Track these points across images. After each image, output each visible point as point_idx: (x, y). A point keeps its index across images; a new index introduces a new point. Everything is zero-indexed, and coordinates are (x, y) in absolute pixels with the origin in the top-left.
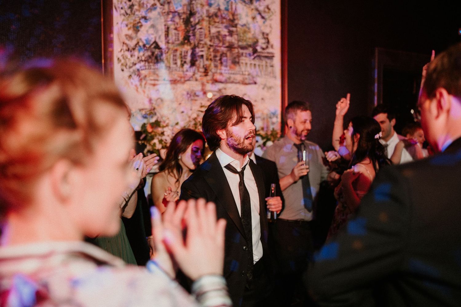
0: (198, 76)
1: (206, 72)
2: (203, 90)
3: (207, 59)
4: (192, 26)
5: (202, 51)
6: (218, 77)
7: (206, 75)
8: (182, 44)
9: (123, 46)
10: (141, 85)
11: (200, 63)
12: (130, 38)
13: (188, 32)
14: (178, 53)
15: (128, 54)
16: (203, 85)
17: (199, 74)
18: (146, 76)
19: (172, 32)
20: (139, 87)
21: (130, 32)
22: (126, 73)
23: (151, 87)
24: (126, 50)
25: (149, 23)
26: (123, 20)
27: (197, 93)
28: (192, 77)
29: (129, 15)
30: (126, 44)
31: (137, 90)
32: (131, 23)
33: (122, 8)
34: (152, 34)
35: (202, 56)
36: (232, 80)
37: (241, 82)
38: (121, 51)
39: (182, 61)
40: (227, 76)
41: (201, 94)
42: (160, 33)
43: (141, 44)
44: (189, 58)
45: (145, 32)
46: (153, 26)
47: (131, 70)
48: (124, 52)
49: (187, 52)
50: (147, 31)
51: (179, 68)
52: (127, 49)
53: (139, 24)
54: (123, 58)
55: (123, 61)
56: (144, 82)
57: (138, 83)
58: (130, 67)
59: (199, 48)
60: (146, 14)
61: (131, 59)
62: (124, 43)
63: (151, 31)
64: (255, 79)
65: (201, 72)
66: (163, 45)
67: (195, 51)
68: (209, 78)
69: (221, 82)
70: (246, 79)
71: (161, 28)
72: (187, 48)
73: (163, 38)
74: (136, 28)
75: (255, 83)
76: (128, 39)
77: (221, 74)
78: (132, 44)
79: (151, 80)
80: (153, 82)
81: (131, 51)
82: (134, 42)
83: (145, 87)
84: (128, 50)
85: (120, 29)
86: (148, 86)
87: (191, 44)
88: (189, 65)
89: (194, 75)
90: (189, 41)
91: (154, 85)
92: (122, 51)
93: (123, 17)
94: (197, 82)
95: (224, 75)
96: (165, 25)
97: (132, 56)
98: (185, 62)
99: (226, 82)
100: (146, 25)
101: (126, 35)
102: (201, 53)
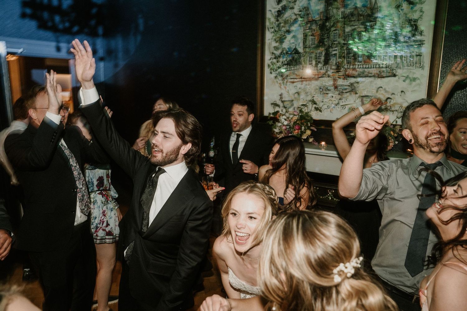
0: (330, 73)
1: (338, 69)
2: (334, 85)
3: (340, 57)
4: (327, 30)
5: (336, 50)
6: (350, 72)
7: (338, 72)
8: (317, 47)
9: (272, 55)
10: (283, 83)
11: (333, 61)
12: (276, 48)
13: (323, 35)
14: (313, 55)
15: (275, 61)
16: (335, 80)
17: (332, 71)
18: (287, 76)
19: (310, 38)
20: (282, 84)
21: (277, 45)
22: (274, 75)
23: (291, 84)
24: (274, 58)
25: (292, 35)
26: (273, 36)
27: (329, 88)
28: (325, 74)
29: (277, 31)
30: (274, 53)
31: (281, 87)
32: (278, 37)
33: (272, 28)
34: (293, 43)
35: (335, 55)
36: (366, 74)
37: (377, 75)
38: (271, 59)
39: (316, 61)
40: (361, 70)
41: (332, 88)
42: (300, 41)
43: (284, 52)
44: (323, 58)
45: (288, 42)
46: (294, 37)
47: (277, 72)
48: (273, 59)
49: (321, 53)
50: (290, 41)
51: (314, 67)
52: (275, 57)
53: (284, 37)
54: (272, 64)
55: (271, 66)
56: (286, 81)
57: (281, 82)
58: (276, 70)
59: (332, 48)
60: (289, 28)
61: (277, 64)
62: (273, 53)
63: (293, 41)
64: (394, 71)
65: (333, 69)
66: (301, 50)
67: (329, 51)
68: (341, 74)
69: (354, 77)
70: (383, 71)
71: (300, 36)
72: (322, 49)
73: (301, 45)
74: (281, 40)
75: (395, 75)
76: (276, 49)
77: (354, 69)
78: (278, 53)
79: (291, 79)
80: (292, 80)
81: (277, 58)
82: (280, 51)
83: (286, 84)
84: (275, 58)
85: (270, 44)
86: (288, 84)
87: (325, 45)
88: (323, 63)
89: (327, 72)
90: (323, 43)
91: (293, 82)
92: (272, 59)
93: (273, 34)
94: (330, 78)
95: (358, 69)
96: (304, 34)
97: (278, 62)
98: (319, 62)
99: (359, 76)
100: (289, 37)
101: (274, 47)
102: (334, 53)
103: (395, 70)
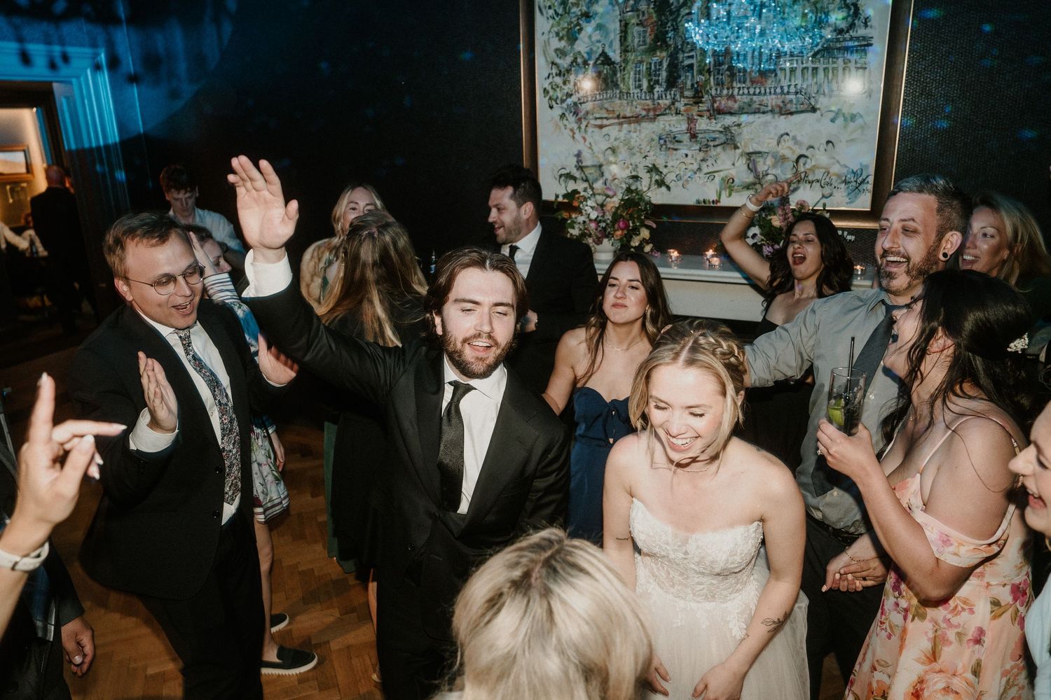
0: (680, 105)
1: (697, 98)
2: (689, 130)
3: (700, 72)
4: (671, 13)
5: (692, 57)
6: (723, 103)
7: (697, 103)
8: (652, 50)
9: (552, 69)
10: (579, 128)
11: (687, 80)
12: (561, 53)
13: (664, 25)
14: (644, 67)
15: (559, 80)
16: (691, 120)
17: (684, 101)
18: (587, 113)
19: (635, 30)
20: (577, 132)
21: (563, 44)
22: (558, 111)
23: (597, 130)
24: (556, 75)
25: (594, 23)
26: (552, 26)
27: (679, 137)
28: (669, 108)
29: (561, 15)
30: (555, 64)
31: (573, 137)
32: (563, 29)
33: (550, 8)
34: (599, 41)
35: (691, 66)
36: (756, 106)
37: (777, 110)
38: (548, 77)
39: (649, 81)
40: (746, 99)
41: (686, 138)
42: (612, 36)
43: (579, 60)
44: (664, 74)
45: (586, 40)
46: (600, 27)
47: (564, 105)
48: (553, 77)
49: (661, 63)
50: (590, 37)
51: (645, 93)
52: (558, 72)
53: (578, 28)
54: (552, 88)
55: (551, 93)
56: (584, 123)
57: (575, 126)
58: (563, 101)
59: (684, 52)
60: (588, 8)
61: (563, 87)
62: (553, 63)
63: (596, 36)
64: (813, 101)
65: (687, 97)
66: (615, 56)
67: (677, 58)
68: (703, 107)
69: (731, 114)
70: (791, 101)
71: (615, 27)
72: (662, 55)
73: (617, 45)
74: (572, 36)
75: (814, 110)
76: (560, 55)
77: (731, 97)
78: (565, 63)
79: (596, 119)
80: (599, 122)
81: (564, 75)
82: (569, 59)
83: (586, 131)
84: (559, 74)
85: (547, 43)
86: (590, 129)
87: (668, 46)
88: (664, 85)
89: (673, 104)
90: (664, 42)
91: (601, 127)
92: (551, 76)
93: (551, 21)
94: (680, 117)
95: (738, 98)
96: (621, 21)
97: (564, 83)
98: (657, 82)
99: (741, 111)
100: (589, 28)
101: (556, 50)
102: (687, 62)
103: (814, 97)
